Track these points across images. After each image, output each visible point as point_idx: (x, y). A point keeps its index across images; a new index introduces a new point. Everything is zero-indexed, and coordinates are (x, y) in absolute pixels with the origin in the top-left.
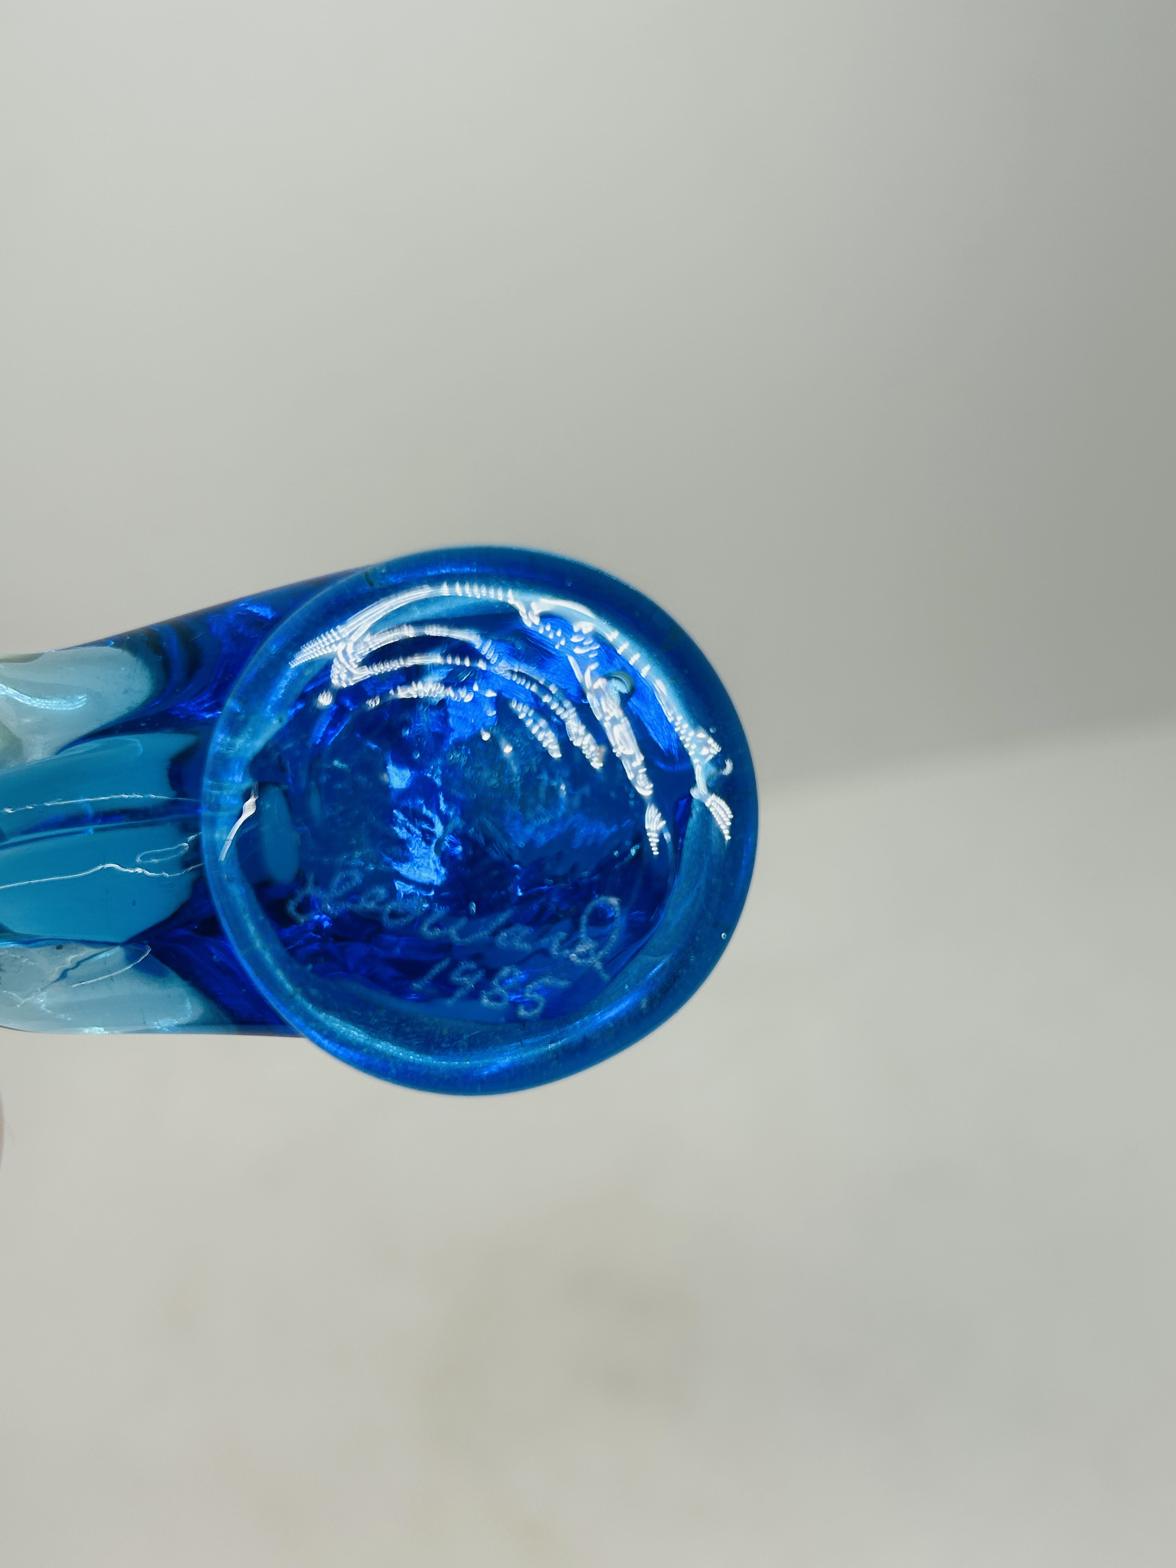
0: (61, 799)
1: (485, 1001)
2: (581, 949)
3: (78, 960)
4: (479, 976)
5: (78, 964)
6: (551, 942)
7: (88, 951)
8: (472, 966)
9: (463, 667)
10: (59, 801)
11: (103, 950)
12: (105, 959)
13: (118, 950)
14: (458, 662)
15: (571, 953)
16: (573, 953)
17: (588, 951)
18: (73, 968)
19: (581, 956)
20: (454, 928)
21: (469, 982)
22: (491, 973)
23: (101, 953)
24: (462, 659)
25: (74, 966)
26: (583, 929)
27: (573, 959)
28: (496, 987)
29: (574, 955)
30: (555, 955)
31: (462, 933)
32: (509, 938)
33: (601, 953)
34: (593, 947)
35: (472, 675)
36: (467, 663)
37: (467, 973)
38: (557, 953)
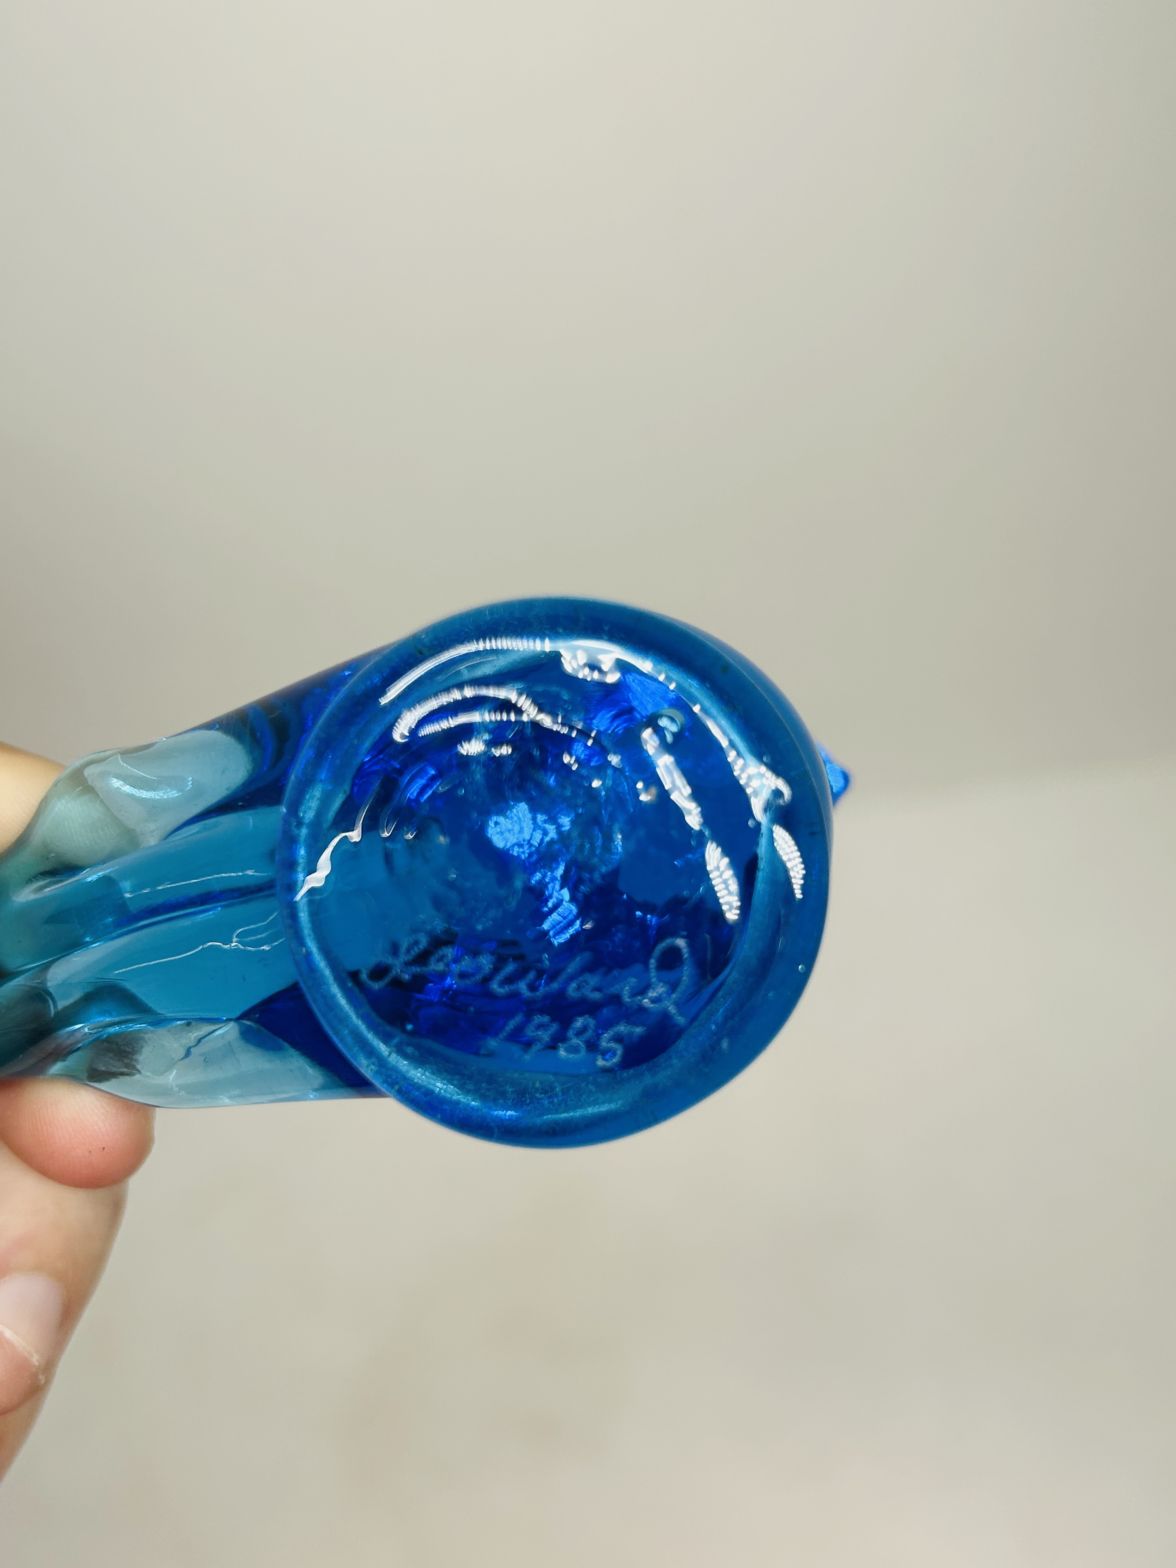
0: (169, 883)
1: (562, 1053)
2: (652, 994)
3: (200, 1037)
4: (554, 1027)
5: (199, 1041)
6: (622, 989)
7: (207, 1028)
8: (546, 1019)
9: (509, 722)
10: (168, 884)
11: (219, 1026)
12: (222, 1036)
13: (232, 1024)
14: (505, 718)
15: (644, 999)
16: (645, 999)
17: (660, 995)
18: (194, 1046)
19: (654, 1001)
20: (523, 983)
21: (545, 1036)
22: (565, 1023)
23: (217, 1030)
24: (508, 714)
25: (196, 1044)
26: (653, 973)
27: (647, 1005)
28: (571, 1039)
29: (646, 1000)
30: (628, 1002)
31: (532, 988)
32: (579, 988)
33: (674, 996)
34: (665, 990)
35: (521, 728)
36: (513, 717)
37: (540, 1026)
38: (629, 1000)
